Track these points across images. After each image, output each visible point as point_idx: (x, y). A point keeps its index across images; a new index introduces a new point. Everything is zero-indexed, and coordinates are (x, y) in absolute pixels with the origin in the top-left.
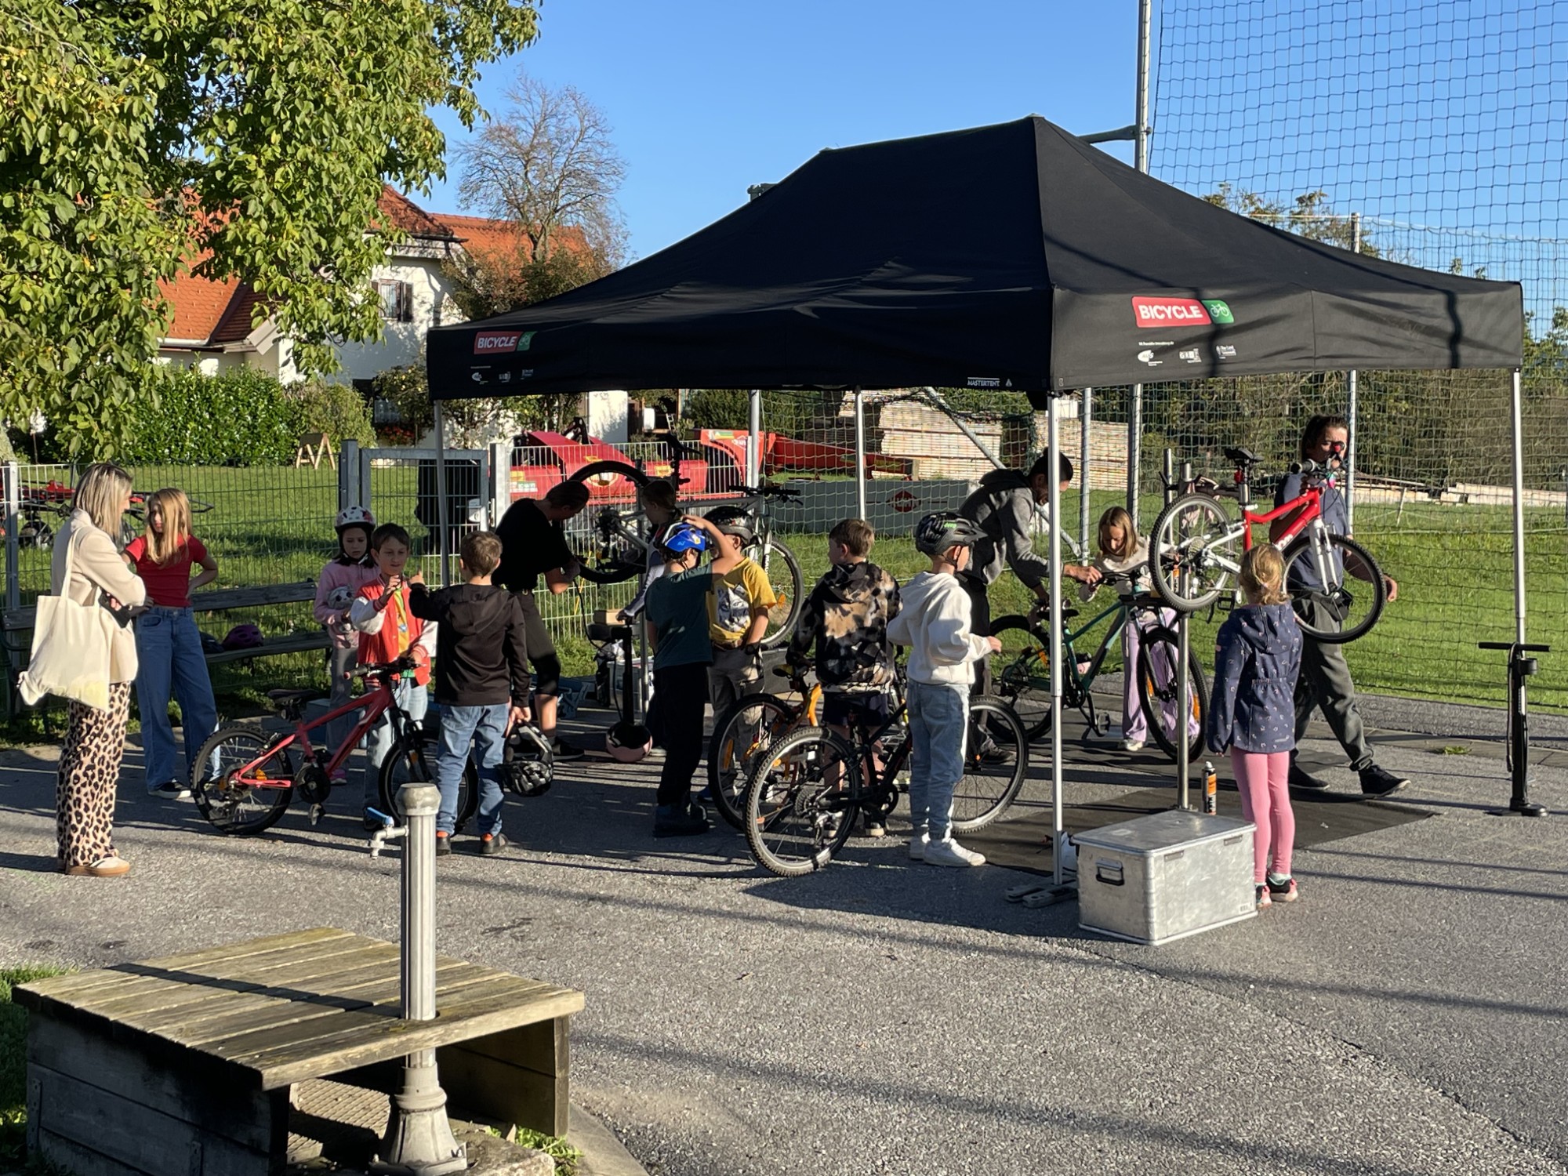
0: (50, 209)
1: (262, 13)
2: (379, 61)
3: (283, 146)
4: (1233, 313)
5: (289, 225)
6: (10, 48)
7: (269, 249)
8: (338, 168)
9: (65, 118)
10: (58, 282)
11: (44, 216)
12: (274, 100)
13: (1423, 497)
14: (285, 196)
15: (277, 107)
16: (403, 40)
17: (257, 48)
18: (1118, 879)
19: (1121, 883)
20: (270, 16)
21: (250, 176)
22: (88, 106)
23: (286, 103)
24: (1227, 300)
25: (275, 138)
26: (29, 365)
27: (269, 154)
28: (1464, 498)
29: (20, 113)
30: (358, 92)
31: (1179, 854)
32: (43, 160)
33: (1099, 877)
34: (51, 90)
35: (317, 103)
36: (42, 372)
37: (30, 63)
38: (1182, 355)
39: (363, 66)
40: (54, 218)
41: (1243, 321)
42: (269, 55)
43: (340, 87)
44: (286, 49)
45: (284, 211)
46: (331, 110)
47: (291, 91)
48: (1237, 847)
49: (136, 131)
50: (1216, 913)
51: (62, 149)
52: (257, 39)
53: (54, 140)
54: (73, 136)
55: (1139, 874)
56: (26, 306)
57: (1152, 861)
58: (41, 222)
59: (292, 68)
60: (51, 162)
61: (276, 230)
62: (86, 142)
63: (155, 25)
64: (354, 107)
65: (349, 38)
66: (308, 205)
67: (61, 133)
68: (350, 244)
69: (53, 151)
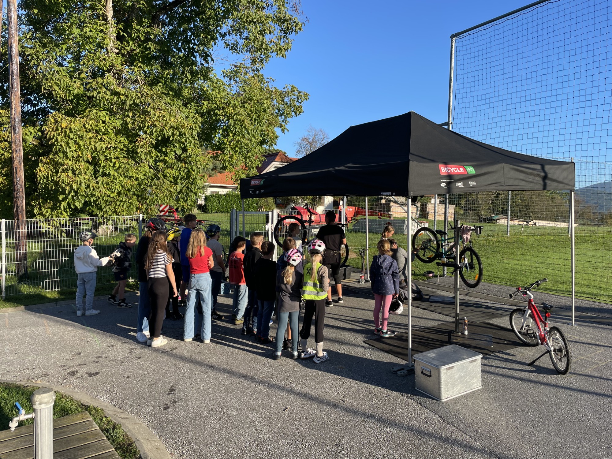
0: (175, 151)
1: (229, 104)
2: (258, 116)
3: (233, 136)
4: (475, 170)
5: (234, 156)
6: (162, 112)
7: (229, 162)
8: (247, 142)
9: (176, 129)
10: (176, 169)
11: (173, 153)
12: (231, 125)
13: (525, 223)
14: (233, 149)
15: (231, 127)
16: (265, 111)
17: (227, 112)
18: (429, 374)
19: (430, 376)
20: (231, 105)
21: (226, 144)
22: (181, 126)
23: (234, 126)
24: (473, 166)
25: (231, 135)
26: (167, 190)
27: (230, 139)
28: (535, 224)
29: (164, 127)
30: (252, 123)
31: (452, 368)
32: (171, 139)
33: (422, 372)
34: (173, 122)
35: (241, 126)
36: (170, 191)
37: (167, 116)
38: (457, 185)
39: (254, 117)
40: (176, 154)
41: (478, 173)
42: (230, 114)
43: (247, 122)
44: (233, 113)
45: (233, 153)
46: (245, 127)
47: (235, 123)
48: (475, 363)
49: (195, 133)
50: (466, 388)
51: (175, 137)
52: (226, 110)
53: (173, 134)
54: (178, 133)
55: (437, 374)
56: (168, 175)
57: (442, 371)
58: (172, 155)
59: (235, 117)
60: (173, 140)
61: (231, 157)
62: (181, 135)
63: (204, 108)
64: (251, 127)
65: (251, 111)
66: (239, 151)
67: (175, 133)
68: (251, 161)
69: (173, 137)
